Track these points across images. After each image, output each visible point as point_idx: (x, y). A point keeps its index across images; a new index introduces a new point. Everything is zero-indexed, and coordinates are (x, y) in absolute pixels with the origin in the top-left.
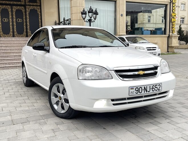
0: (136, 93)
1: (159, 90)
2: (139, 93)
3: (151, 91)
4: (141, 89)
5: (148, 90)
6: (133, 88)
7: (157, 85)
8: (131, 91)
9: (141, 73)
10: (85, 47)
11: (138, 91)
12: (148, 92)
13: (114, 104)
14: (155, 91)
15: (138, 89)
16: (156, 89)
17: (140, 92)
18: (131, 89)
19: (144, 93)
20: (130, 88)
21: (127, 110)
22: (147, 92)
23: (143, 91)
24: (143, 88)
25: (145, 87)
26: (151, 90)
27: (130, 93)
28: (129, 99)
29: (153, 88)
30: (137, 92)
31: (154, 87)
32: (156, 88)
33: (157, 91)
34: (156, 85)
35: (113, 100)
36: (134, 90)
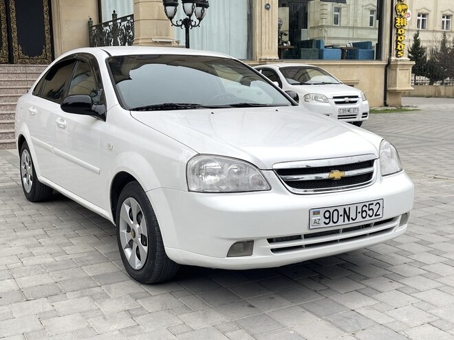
0: (325, 223)
1: (376, 215)
2: (331, 224)
3: (359, 219)
4: (336, 213)
5: (353, 215)
6: (318, 213)
7: (372, 204)
8: (314, 218)
9: (337, 175)
10: (195, 108)
11: (329, 217)
12: (351, 221)
13: (274, 250)
14: (368, 218)
15: (329, 214)
16: (370, 213)
17: (335, 220)
18: (314, 213)
19: (342, 223)
20: (312, 211)
21: (304, 262)
22: (349, 221)
23: (341, 219)
24: (341, 212)
25: (344, 209)
26: (359, 215)
27: (312, 223)
28: (307, 236)
29: (363, 212)
30: (327, 221)
31: (367, 209)
32: (369, 210)
33: (373, 217)
34: (369, 205)
35: (270, 241)
36: (320, 216)
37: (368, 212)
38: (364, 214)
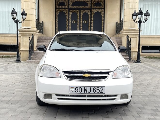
0: (76, 92)
1: (101, 92)
2: (78, 92)
3: (92, 92)
4: (80, 89)
5: (89, 90)
6: (73, 88)
7: (99, 88)
8: (71, 89)
9: (87, 75)
11: (78, 90)
13: (59, 99)
14: (96, 93)
15: (78, 89)
16: (98, 91)
17: (80, 91)
18: (71, 88)
19: (83, 93)
20: (70, 87)
21: (72, 105)
22: (87, 92)
23: (83, 91)
24: (83, 89)
25: (84, 88)
27: (70, 91)
29: (94, 90)
30: (77, 91)
31: (96, 89)
32: (97, 90)
33: (100, 93)
34: (97, 88)
35: (57, 95)
37: (97, 91)
38: (94, 91)
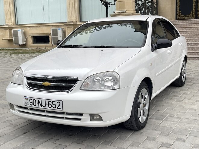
1: (57, 108)
2: (33, 106)
3: (47, 107)
4: (34, 101)
5: (43, 104)
7: (55, 102)
8: (25, 101)
11: (32, 102)
12: (42, 107)
14: (52, 108)
16: (54, 106)
17: (35, 104)
18: (26, 99)
19: (37, 106)
20: (25, 97)
22: (41, 107)
23: (37, 104)
24: (37, 102)
25: (39, 100)
27: (25, 103)
29: (49, 104)
30: (31, 104)
31: (51, 104)
32: (53, 104)
33: (56, 109)
34: (53, 102)
36: (28, 101)
37: (52, 105)
38: (50, 106)
